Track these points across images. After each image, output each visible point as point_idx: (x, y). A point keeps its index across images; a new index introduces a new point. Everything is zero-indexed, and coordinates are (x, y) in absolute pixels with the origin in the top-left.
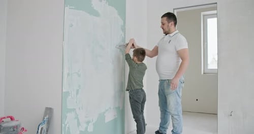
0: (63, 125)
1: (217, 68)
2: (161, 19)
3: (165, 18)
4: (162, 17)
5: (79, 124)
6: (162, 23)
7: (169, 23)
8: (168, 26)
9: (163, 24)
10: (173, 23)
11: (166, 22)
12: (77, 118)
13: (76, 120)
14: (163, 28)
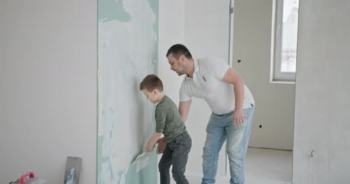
0: (99, 179)
1: (294, 70)
2: (167, 59)
3: (171, 55)
4: (167, 56)
5: (112, 176)
6: (170, 63)
7: (178, 59)
8: (179, 64)
9: (172, 64)
10: (183, 56)
11: (174, 59)
12: (110, 169)
13: (110, 172)
14: (174, 70)
